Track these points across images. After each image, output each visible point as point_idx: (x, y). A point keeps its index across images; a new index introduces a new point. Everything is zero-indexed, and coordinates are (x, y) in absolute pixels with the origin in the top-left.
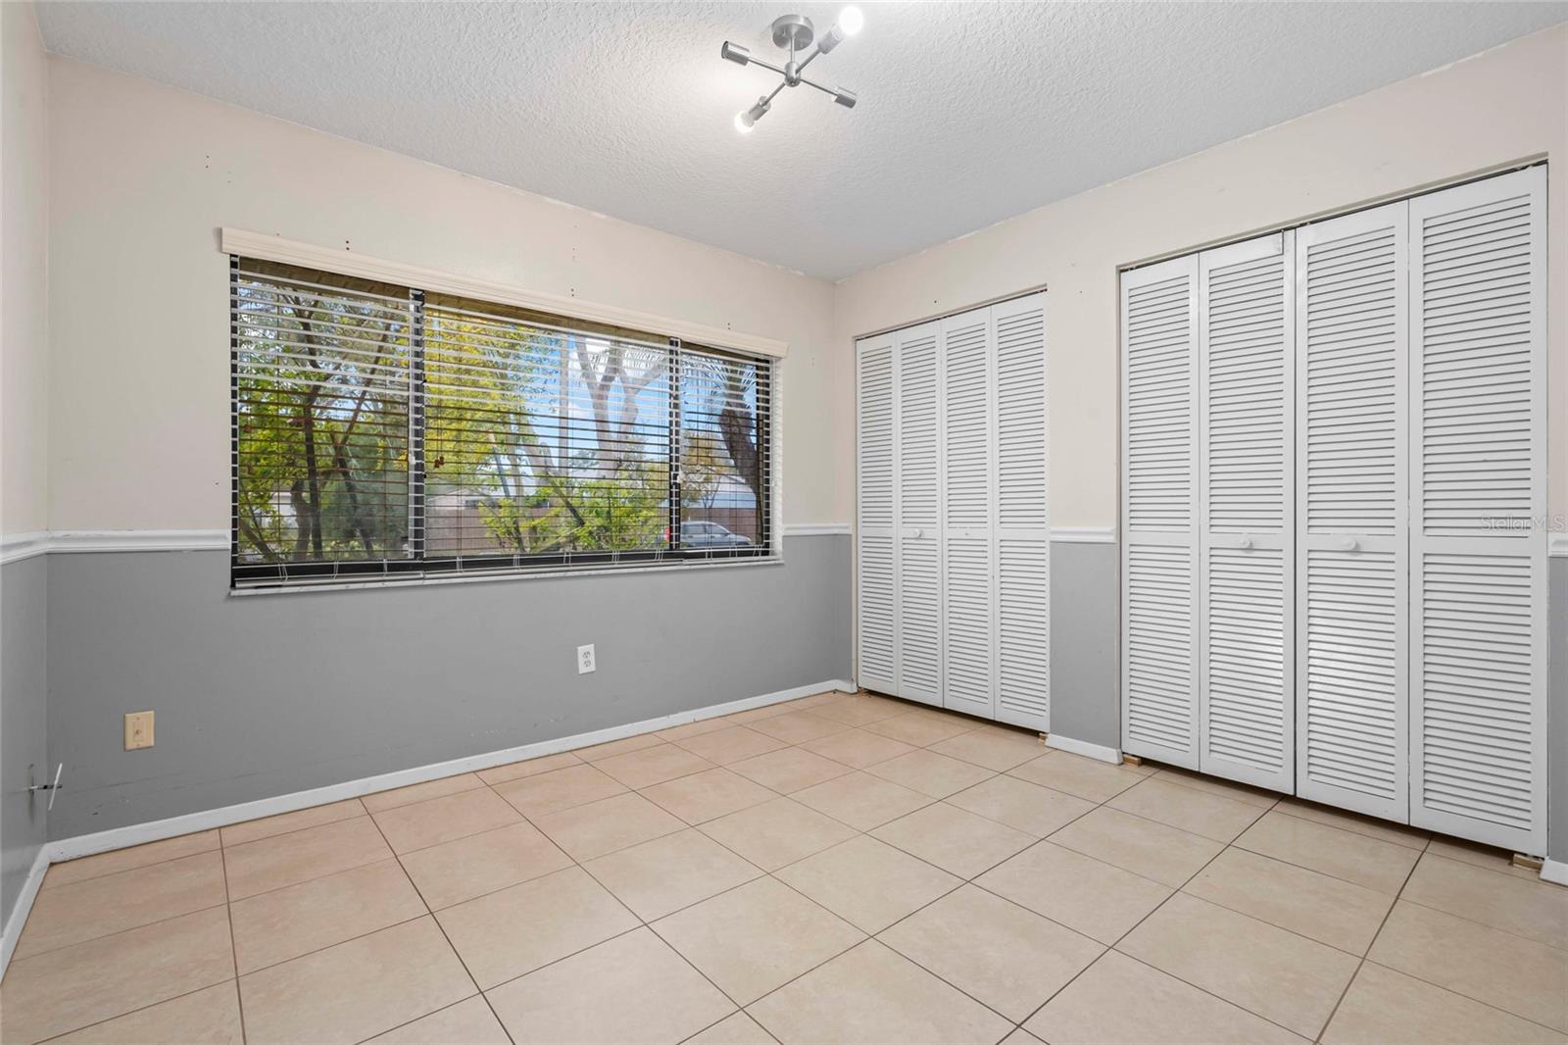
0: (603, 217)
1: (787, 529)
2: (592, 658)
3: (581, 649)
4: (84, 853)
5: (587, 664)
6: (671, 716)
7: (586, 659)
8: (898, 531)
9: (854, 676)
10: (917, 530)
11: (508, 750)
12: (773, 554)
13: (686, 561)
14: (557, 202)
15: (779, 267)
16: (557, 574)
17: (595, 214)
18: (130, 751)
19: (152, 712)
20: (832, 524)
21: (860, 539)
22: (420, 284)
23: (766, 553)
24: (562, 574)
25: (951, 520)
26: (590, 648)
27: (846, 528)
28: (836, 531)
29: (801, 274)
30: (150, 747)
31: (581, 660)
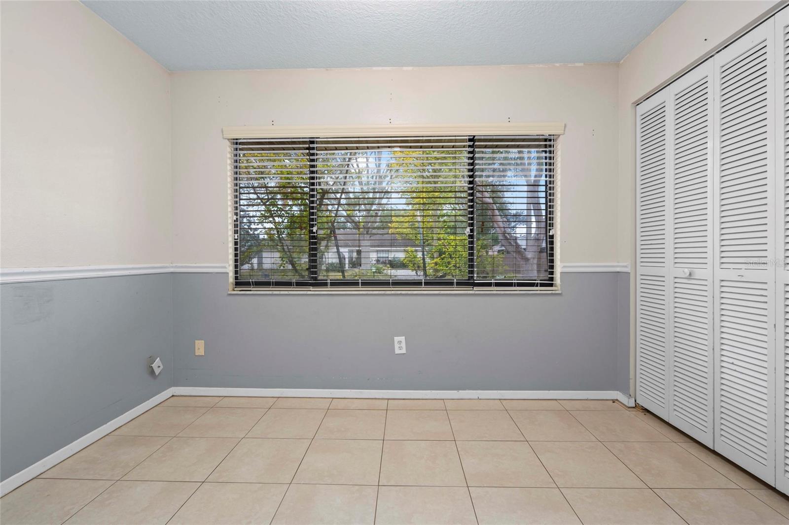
0: (410, 68)
1: (564, 267)
2: (403, 345)
3: (396, 339)
4: (182, 394)
5: (400, 348)
6: (460, 391)
7: (400, 345)
8: (670, 270)
9: (632, 392)
10: (686, 270)
11: (352, 390)
12: (555, 286)
13: (475, 288)
14: (380, 68)
15: (557, 65)
16: (380, 292)
17: (405, 68)
18: (197, 356)
19: (203, 341)
20: (616, 264)
21: (639, 278)
22: (317, 134)
23: (551, 285)
24: (383, 292)
25: (724, 260)
26: (403, 339)
27: (626, 267)
28: (618, 269)
29: (581, 64)
30: (202, 356)
31: (397, 346)
